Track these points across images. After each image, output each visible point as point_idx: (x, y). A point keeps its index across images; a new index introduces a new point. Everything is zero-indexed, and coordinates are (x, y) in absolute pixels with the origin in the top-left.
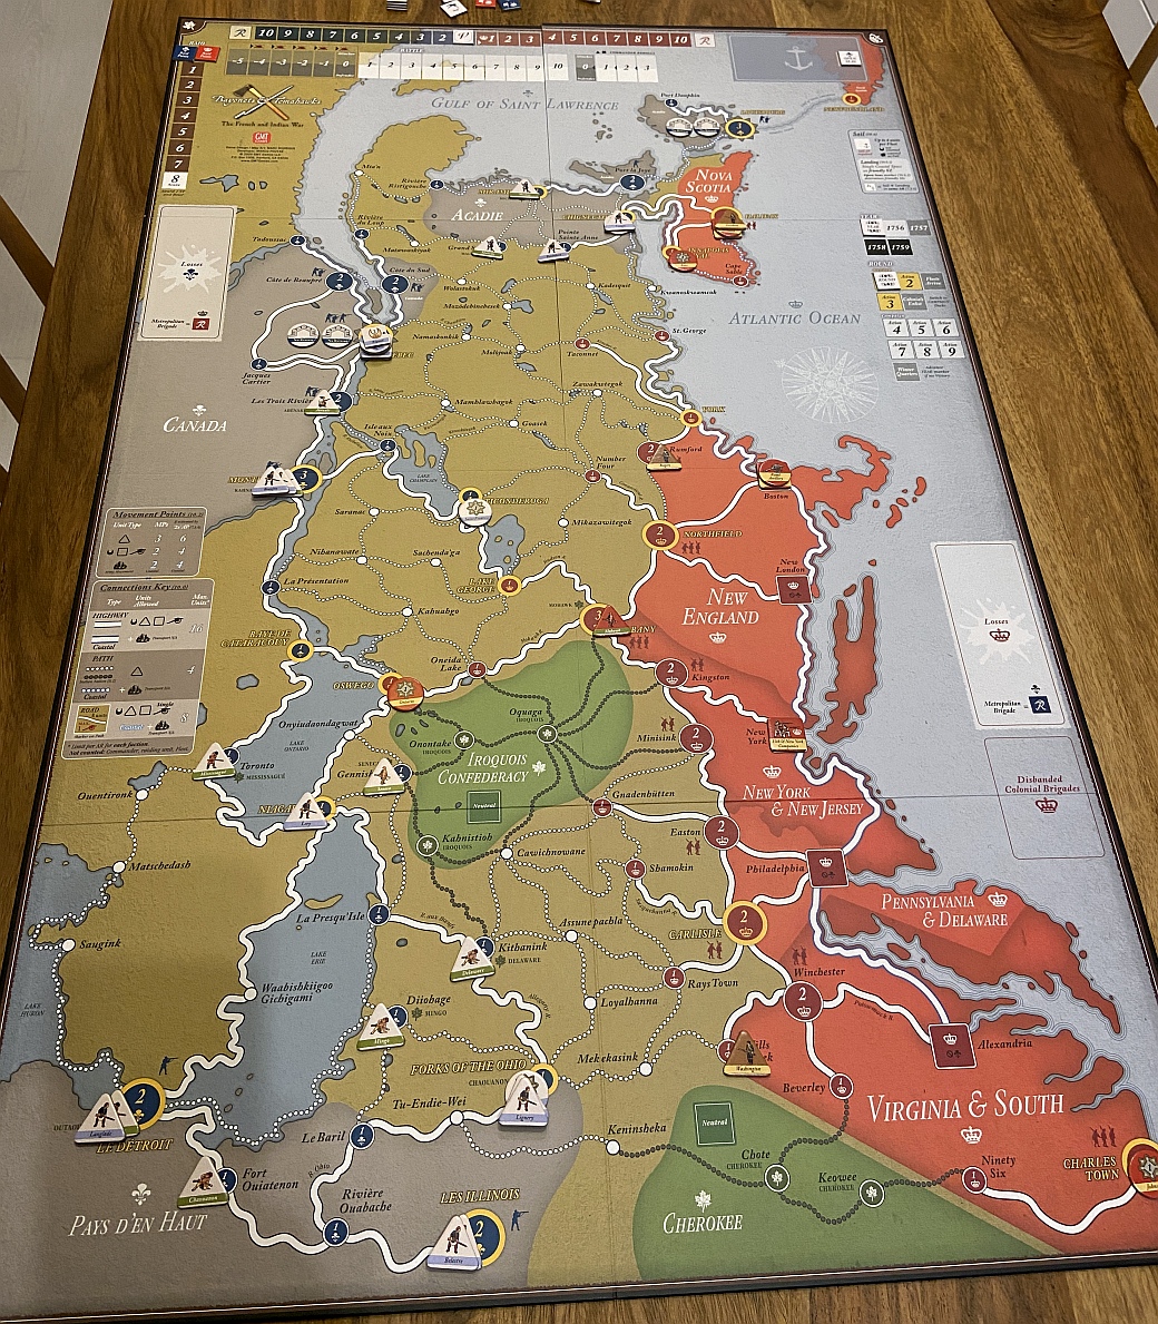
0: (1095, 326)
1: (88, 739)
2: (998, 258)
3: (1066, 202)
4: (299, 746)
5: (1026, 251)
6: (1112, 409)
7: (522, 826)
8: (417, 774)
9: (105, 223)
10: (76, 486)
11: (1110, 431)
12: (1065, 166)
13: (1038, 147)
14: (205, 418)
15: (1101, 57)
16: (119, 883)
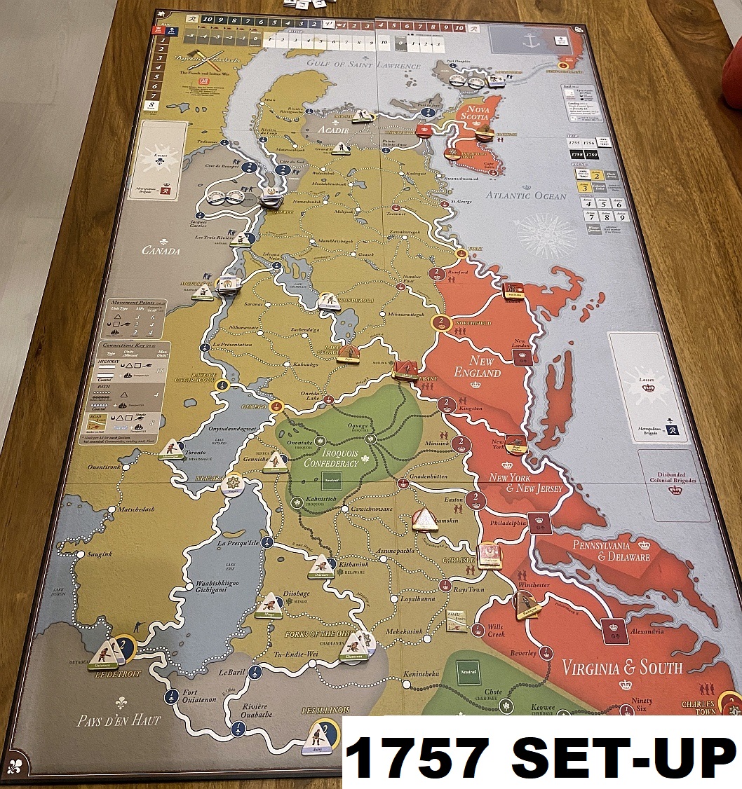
0: (712, 206)
1: (94, 434)
2: (652, 164)
3: (696, 132)
4: (220, 442)
5: (671, 160)
6: (721, 257)
7: (355, 493)
8: (291, 460)
9: (110, 127)
10: (89, 282)
11: (719, 269)
12: (696, 110)
13: (679, 98)
14: (167, 246)
15: (720, 45)
16: (112, 519)
